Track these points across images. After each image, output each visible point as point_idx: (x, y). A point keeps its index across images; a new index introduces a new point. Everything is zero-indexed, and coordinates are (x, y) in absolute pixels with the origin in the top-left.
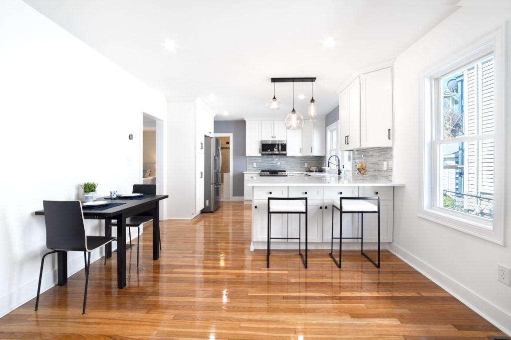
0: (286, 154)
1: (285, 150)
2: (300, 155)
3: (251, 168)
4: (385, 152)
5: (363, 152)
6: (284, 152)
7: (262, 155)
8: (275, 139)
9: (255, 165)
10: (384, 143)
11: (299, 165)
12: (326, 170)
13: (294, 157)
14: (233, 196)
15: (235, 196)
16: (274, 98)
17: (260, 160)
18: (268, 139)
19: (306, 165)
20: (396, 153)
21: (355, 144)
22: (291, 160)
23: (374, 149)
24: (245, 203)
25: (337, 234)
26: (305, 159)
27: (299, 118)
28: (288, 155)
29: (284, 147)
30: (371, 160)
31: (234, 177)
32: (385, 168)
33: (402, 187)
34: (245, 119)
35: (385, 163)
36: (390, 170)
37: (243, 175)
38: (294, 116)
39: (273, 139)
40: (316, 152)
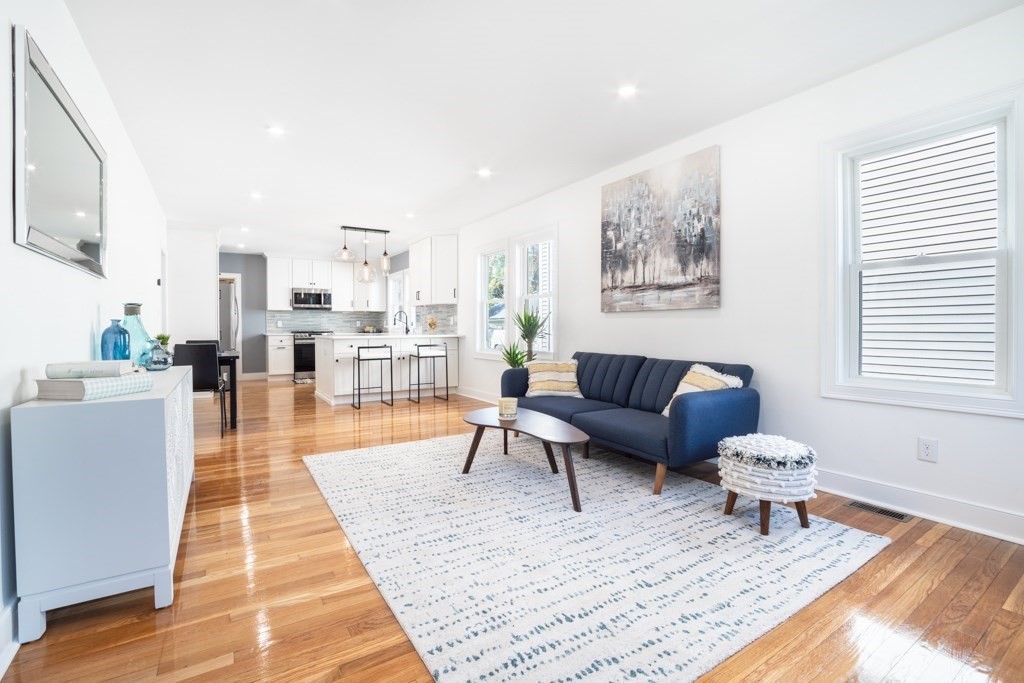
0: (330, 309)
1: (330, 303)
2: (351, 310)
3: (274, 329)
4: (451, 308)
5: (433, 308)
6: (327, 306)
7: (294, 308)
8: (315, 287)
9: (280, 324)
10: (451, 301)
11: (349, 324)
12: (390, 330)
13: (341, 312)
14: (244, 372)
15: (247, 372)
16: (345, 248)
17: (288, 316)
18: (305, 285)
19: (358, 324)
20: (459, 308)
21: (425, 301)
22: (338, 316)
23: (443, 306)
24: (269, 380)
25: (414, 380)
26: (358, 315)
27: (372, 272)
28: (333, 310)
29: (328, 298)
30: (440, 316)
31: (243, 343)
32: (452, 323)
33: (464, 338)
34: (266, 254)
35: (452, 318)
36: (455, 324)
37: (264, 338)
38: (366, 270)
39: (311, 287)
40: (374, 307)
